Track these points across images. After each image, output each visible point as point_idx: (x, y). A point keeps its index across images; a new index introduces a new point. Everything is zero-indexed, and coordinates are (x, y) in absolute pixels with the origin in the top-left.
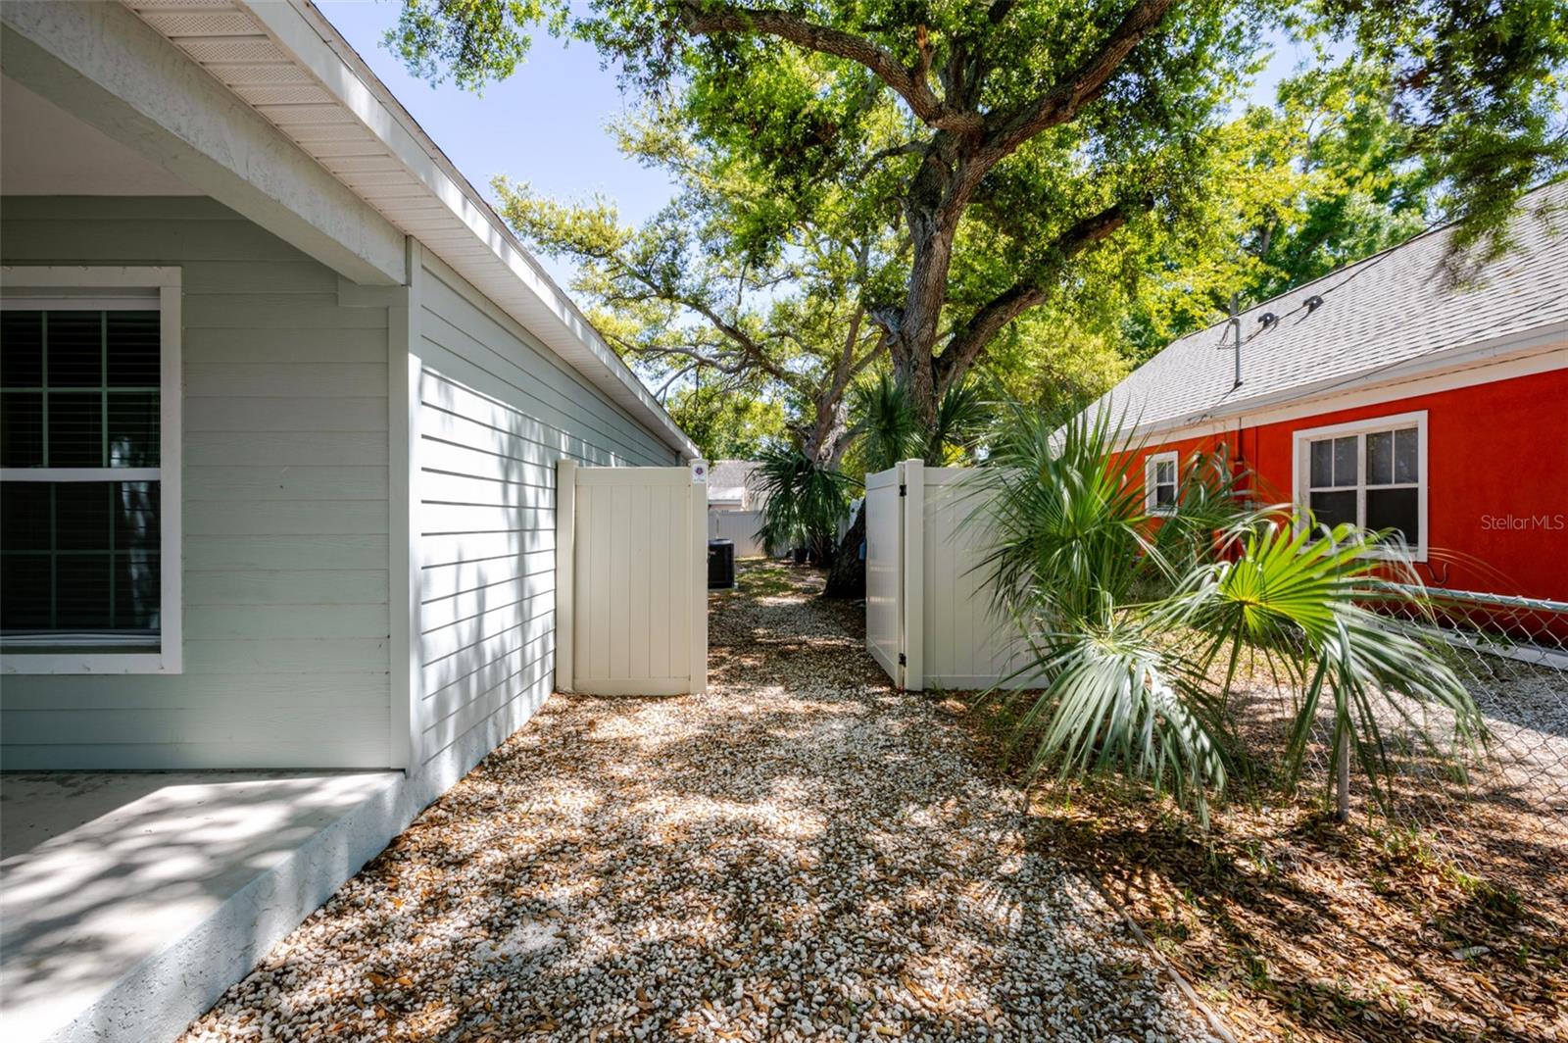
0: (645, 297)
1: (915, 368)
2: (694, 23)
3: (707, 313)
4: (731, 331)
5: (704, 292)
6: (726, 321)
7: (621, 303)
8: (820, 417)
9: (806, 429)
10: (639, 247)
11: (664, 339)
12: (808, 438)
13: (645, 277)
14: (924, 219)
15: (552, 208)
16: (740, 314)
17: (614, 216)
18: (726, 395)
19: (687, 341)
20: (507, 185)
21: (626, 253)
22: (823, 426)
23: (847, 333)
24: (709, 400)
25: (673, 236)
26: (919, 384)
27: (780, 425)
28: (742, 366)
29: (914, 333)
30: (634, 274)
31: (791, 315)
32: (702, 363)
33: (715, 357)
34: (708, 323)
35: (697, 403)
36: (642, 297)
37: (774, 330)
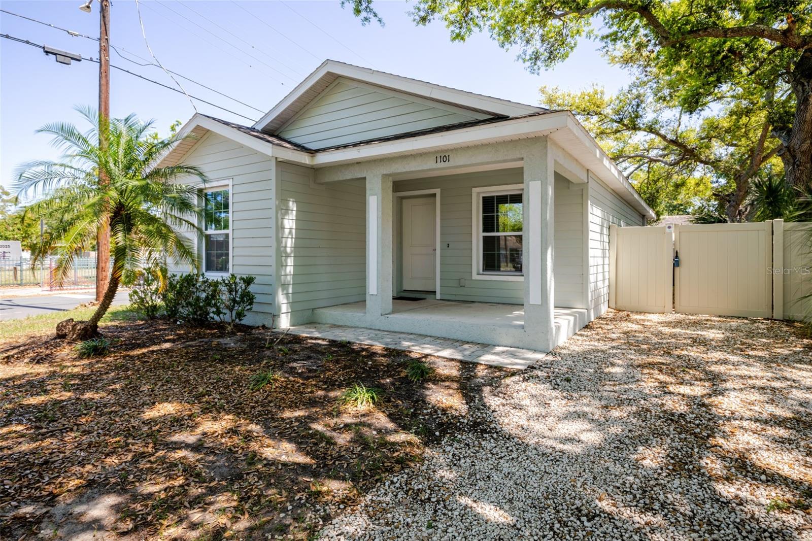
0: (619, 131)
1: (798, 166)
2: (665, 43)
3: (658, 134)
4: (674, 142)
5: (656, 122)
6: (670, 136)
7: (604, 136)
8: (739, 188)
9: (728, 195)
10: (616, 105)
11: (628, 150)
12: (729, 202)
13: (620, 121)
14: (803, 85)
15: (569, 95)
16: (680, 131)
17: (602, 93)
18: (669, 176)
19: (642, 148)
20: (547, 89)
21: (608, 111)
22: (741, 193)
23: (759, 135)
24: (655, 182)
25: (638, 97)
26: (801, 174)
27: (709, 193)
28: (682, 160)
29: (797, 147)
30: (613, 121)
31: (717, 127)
32: (652, 160)
33: (661, 156)
34: (658, 139)
35: (649, 184)
36: (617, 131)
37: (703, 135)
